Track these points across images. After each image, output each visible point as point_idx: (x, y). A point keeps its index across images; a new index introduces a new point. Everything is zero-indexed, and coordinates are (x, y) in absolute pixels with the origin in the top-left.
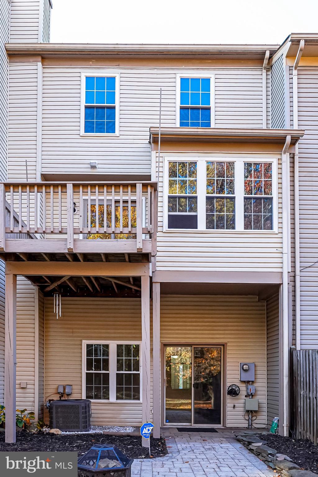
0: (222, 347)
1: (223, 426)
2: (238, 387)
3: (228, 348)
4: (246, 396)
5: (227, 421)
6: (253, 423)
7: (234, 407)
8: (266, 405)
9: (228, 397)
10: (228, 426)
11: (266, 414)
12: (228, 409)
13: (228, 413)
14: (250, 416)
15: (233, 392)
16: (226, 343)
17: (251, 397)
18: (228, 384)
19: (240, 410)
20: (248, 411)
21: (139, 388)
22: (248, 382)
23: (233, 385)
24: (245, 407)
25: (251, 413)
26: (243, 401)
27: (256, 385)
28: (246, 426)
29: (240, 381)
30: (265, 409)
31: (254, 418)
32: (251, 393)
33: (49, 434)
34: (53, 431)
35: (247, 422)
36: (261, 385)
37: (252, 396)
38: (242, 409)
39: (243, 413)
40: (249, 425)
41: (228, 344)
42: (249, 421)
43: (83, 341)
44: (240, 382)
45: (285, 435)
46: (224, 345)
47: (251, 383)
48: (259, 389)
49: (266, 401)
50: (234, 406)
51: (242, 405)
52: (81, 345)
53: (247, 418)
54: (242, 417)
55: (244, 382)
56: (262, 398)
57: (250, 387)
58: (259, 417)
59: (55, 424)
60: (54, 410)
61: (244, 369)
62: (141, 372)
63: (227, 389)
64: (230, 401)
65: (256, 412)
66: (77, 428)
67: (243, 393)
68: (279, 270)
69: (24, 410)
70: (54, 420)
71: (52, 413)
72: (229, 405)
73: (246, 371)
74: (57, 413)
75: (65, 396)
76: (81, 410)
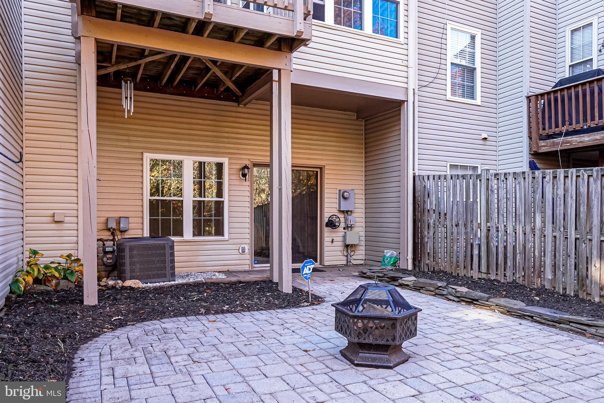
0: (319, 170)
1: (320, 264)
2: (339, 218)
3: (326, 172)
4: (344, 229)
5: (326, 259)
6: (351, 258)
7: (332, 242)
8: (363, 239)
9: (326, 229)
10: (326, 263)
11: (363, 248)
12: (326, 244)
13: (326, 249)
14: (349, 251)
16: (324, 166)
17: (350, 229)
18: (326, 215)
19: (339, 245)
20: (347, 246)
21: (223, 219)
22: (347, 212)
23: (333, 215)
24: (344, 241)
25: (349, 248)
26: (342, 234)
27: (354, 215)
28: (345, 262)
30: (363, 243)
31: (352, 253)
32: (351, 225)
33: (123, 288)
35: (345, 258)
36: (359, 216)
38: (341, 244)
39: (341, 248)
40: (347, 262)
41: (327, 167)
42: (347, 256)
43: (145, 155)
44: (338, 212)
46: (321, 168)
47: (349, 213)
48: (357, 220)
49: (363, 234)
50: (333, 240)
51: (341, 239)
52: (142, 159)
53: (346, 254)
54: (340, 253)
55: (343, 212)
56: (360, 230)
57: (350, 218)
58: (357, 252)
59: (128, 274)
60: (127, 253)
61: (343, 196)
62: (226, 198)
63: (326, 220)
64: (328, 234)
65: (355, 245)
66: (162, 276)
67: (343, 225)
68: (405, 85)
69: (69, 256)
70: (127, 268)
71: (123, 257)
72: (327, 240)
73: (345, 198)
74: (131, 257)
75: (118, 233)
76: (168, 251)
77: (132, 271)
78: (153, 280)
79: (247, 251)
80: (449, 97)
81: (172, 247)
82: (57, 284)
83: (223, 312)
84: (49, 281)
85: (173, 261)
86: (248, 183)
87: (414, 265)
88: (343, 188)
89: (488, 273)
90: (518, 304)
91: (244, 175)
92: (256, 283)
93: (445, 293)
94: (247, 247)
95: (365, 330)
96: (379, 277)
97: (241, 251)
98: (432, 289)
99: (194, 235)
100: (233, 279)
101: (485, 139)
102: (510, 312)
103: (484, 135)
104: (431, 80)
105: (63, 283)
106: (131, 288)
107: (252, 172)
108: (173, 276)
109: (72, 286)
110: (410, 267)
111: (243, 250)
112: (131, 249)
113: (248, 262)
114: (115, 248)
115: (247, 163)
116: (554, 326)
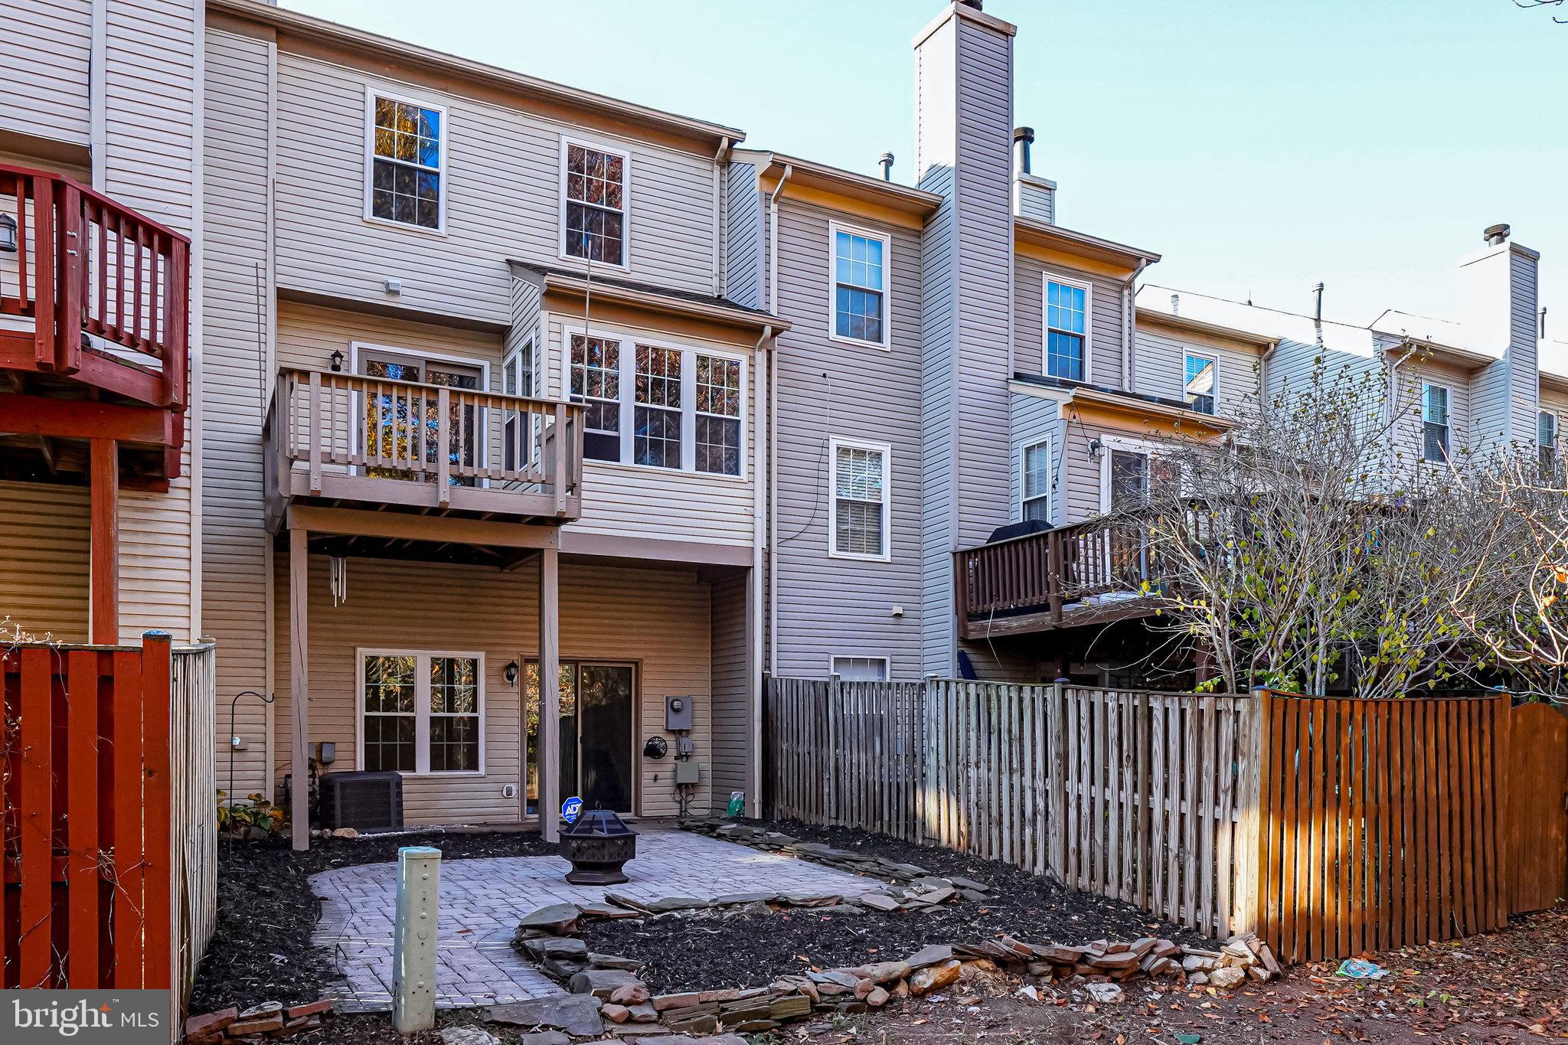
0: (633, 666)
1: (635, 814)
2: (665, 741)
3: (645, 668)
4: (676, 758)
5: (644, 805)
6: (688, 806)
7: (656, 779)
8: (709, 774)
9: (645, 760)
10: (645, 814)
11: (709, 789)
12: (645, 783)
13: (644, 790)
14: (684, 794)
15: (654, 751)
16: (641, 659)
17: (685, 758)
18: (645, 737)
19: (666, 783)
20: (679, 786)
21: (477, 744)
22: (680, 732)
23: (656, 737)
24: (675, 777)
25: (684, 789)
26: (671, 767)
27: (694, 737)
28: (676, 812)
29: (667, 730)
30: (709, 782)
31: (690, 798)
32: (686, 752)
33: (333, 838)
34: (340, 832)
35: (678, 806)
36: (702, 738)
37: (687, 756)
38: (669, 782)
39: (671, 790)
40: (681, 811)
41: (646, 661)
42: (680, 802)
43: (359, 650)
44: (664, 731)
45: (757, 817)
46: (636, 664)
47: (684, 733)
48: (699, 744)
49: (709, 767)
50: (656, 777)
51: (669, 774)
52: (355, 657)
53: (678, 798)
54: (669, 797)
55: (673, 732)
56: (703, 760)
57: (684, 740)
58: (698, 795)
59: (338, 821)
60: (338, 793)
61: (673, 708)
62: (481, 714)
63: (644, 746)
64: (648, 769)
65: (693, 785)
66: (386, 824)
67: (672, 752)
68: (749, 544)
69: (258, 796)
70: (338, 811)
71: (332, 798)
72: (647, 776)
73: (676, 711)
74: (343, 798)
75: (318, 765)
76: (393, 791)
77: (344, 816)
78: (372, 830)
79: (514, 793)
80: (833, 551)
81: (399, 785)
82: (247, 833)
83: (461, 858)
84: (237, 828)
85: (400, 804)
86: (516, 689)
87: (764, 813)
88: (673, 693)
89: (837, 818)
90: (824, 848)
91: (511, 677)
92: (518, 834)
93: (758, 841)
94: (514, 788)
95: (579, 849)
96: (698, 827)
97: (505, 794)
98: (748, 837)
99: (432, 769)
100: (485, 829)
101: (898, 615)
102: (806, 857)
103: (898, 610)
104: (801, 528)
105: (255, 831)
106: (343, 839)
107: (523, 672)
108: (400, 824)
109: (264, 834)
110: (757, 816)
111: (509, 792)
112: (344, 786)
113: (516, 810)
114: (317, 788)
115: (515, 658)
116: (834, 866)
